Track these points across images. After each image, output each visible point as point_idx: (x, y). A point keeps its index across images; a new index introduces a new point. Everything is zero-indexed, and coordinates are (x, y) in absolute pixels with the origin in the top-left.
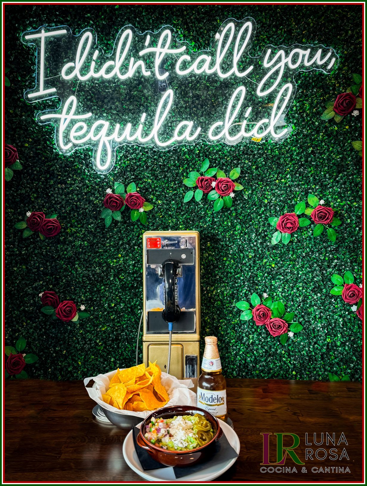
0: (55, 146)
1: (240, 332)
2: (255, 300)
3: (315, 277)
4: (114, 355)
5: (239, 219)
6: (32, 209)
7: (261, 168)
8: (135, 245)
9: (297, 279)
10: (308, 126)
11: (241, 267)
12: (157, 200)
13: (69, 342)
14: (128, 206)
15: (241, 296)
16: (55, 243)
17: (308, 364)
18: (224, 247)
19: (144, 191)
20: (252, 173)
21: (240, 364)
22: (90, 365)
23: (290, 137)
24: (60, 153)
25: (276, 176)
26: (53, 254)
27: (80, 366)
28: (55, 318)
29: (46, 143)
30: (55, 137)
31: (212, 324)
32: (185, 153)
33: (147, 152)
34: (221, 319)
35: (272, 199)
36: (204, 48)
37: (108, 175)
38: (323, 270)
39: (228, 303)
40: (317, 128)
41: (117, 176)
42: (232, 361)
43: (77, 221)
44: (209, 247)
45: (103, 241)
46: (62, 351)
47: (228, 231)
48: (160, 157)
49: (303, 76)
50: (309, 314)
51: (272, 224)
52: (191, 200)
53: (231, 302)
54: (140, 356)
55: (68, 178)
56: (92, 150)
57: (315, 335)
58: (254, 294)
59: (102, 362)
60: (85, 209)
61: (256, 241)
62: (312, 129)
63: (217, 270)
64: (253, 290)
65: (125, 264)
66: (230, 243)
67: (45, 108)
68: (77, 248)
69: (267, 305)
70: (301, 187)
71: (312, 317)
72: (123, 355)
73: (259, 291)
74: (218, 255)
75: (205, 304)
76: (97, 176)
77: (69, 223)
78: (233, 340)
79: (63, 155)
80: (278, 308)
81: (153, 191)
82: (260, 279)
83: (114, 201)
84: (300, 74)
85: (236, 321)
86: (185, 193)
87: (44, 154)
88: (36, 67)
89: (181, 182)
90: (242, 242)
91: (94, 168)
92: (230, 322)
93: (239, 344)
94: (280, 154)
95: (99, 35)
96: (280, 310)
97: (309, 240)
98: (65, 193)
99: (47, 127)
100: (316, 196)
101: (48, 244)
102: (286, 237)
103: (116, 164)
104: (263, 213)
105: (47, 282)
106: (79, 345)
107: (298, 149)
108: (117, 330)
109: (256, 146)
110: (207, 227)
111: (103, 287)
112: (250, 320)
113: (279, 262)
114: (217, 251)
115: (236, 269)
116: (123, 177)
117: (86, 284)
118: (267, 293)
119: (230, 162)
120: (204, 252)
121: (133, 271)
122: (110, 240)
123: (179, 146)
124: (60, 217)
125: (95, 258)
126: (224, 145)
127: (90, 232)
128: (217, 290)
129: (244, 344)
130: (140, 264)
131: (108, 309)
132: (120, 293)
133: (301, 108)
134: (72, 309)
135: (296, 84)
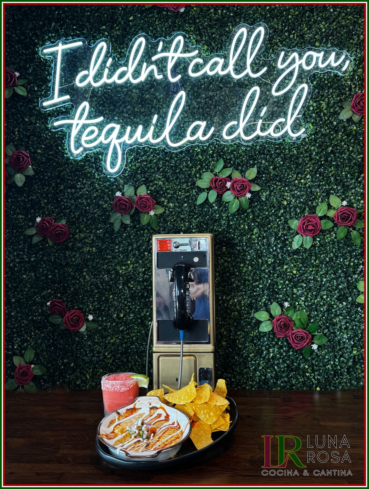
0: (66, 151)
1: (259, 345)
2: (276, 310)
3: (339, 284)
5: (257, 222)
6: (42, 215)
7: (279, 168)
8: (145, 251)
9: (320, 286)
10: (326, 126)
11: (260, 275)
12: (168, 203)
13: (77, 354)
14: (138, 210)
15: (261, 305)
16: (63, 250)
17: (333, 379)
18: (241, 253)
19: (155, 194)
20: (269, 174)
21: (260, 380)
22: (98, 379)
23: (308, 136)
24: (71, 158)
25: (295, 176)
26: (61, 261)
27: (88, 380)
28: (62, 328)
29: (58, 149)
31: (228, 337)
32: (198, 154)
33: (158, 154)
34: (239, 331)
35: (291, 201)
36: (217, 52)
37: (118, 178)
38: (348, 277)
39: (246, 314)
40: (335, 127)
41: (127, 179)
42: (251, 377)
43: (85, 227)
44: (224, 253)
45: (111, 247)
47: (245, 235)
48: (171, 158)
49: (318, 78)
50: (334, 324)
51: (293, 227)
52: (205, 202)
53: (249, 313)
55: (77, 183)
56: (102, 154)
57: (341, 347)
58: (275, 304)
60: (95, 214)
61: (275, 246)
62: (330, 128)
64: (273, 299)
65: (134, 271)
66: (247, 248)
67: (58, 115)
68: (85, 255)
69: (289, 315)
70: (322, 188)
71: (338, 327)
73: (280, 300)
74: (234, 261)
75: (221, 315)
76: (107, 179)
77: (77, 228)
78: (251, 353)
79: (74, 160)
80: (300, 319)
81: (164, 193)
82: (280, 287)
83: (123, 204)
84: (315, 75)
85: (255, 333)
86: (198, 195)
87: (55, 159)
89: (194, 183)
90: (261, 247)
91: (104, 171)
92: (248, 335)
93: (258, 358)
94: (298, 153)
95: (113, 44)
96: (302, 320)
97: (333, 244)
98: (74, 198)
99: (60, 133)
100: (338, 197)
101: (57, 251)
102: (308, 242)
103: (126, 166)
104: (282, 215)
105: (55, 291)
106: (87, 357)
107: (317, 148)
108: (126, 343)
109: (273, 146)
110: (222, 231)
111: (111, 296)
112: (270, 331)
113: (301, 268)
114: (233, 257)
115: (254, 276)
116: (133, 180)
117: (94, 293)
118: (288, 302)
119: (246, 162)
120: (219, 258)
121: (143, 279)
122: (119, 246)
123: (192, 147)
124: (69, 222)
125: (103, 265)
126: (239, 146)
127: (98, 238)
128: (234, 300)
129: (264, 358)
130: (151, 272)
131: (117, 320)
132: (130, 302)
133: (318, 108)
134: (80, 318)
135: (312, 85)
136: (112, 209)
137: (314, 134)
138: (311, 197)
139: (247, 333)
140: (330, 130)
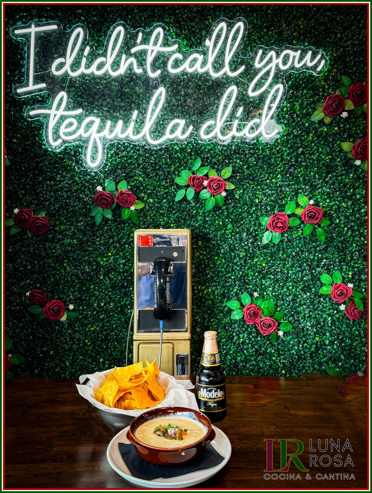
0: (44, 143)
1: (231, 331)
2: (246, 299)
3: (304, 277)
4: (103, 356)
5: (231, 218)
6: (20, 206)
7: (252, 168)
8: (125, 243)
9: (287, 278)
10: (299, 127)
11: (233, 267)
12: (148, 198)
13: (56, 342)
14: (119, 204)
15: (232, 295)
16: (43, 241)
17: (297, 363)
18: (216, 247)
19: (135, 189)
20: (243, 173)
21: (230, 363)
22: (78, 366)
23: (280, 137)
24: (50, 149)
25: (267, 176)
26: (41, 252)
27: (68, 367)
28: (42, 317)
29: (35, 139)
30: (44, 133)
31: (203, 324)
32: (176, 152)
33: (138, 150)
34: (212, 318)
35: (263, 199)
36: (196, 47)
37: (98, 172)
38: (312, 270)
39: (219, 303)
40: (307, 129)
41: (108, 174)
42: (222, 361)
43: (66, 219)
44: (200, 246)
45: (93, 239)
46: (49, 352)
47: (220, 230)
48: (151, 155)
49: (293, 77)
50: (299, 313)
51: (263, 223)
52: (183, 198)
53: (222, 302)
54: (130, 356)
55: (57, 175)
56: (82, 147)
57: (304, 334)
58: (245, 293)
59: (90, 363)
60: (75, 207)
61: (247, 240)
62: (302, 129)
63: (208, 269)
64: (244, 289)
65: (115, 262)
66: (221, 242)
67: (34, 104)
68: (66, 246)
69: (258, 304)
70: (291, 187)
71: (302, 316)
72: (112, 355)
73: (250, 290)
74: (209, 254)
75: (196, 303)
76: (88, 173)
77: (58, 220)
78: (223, 339)
79: (52, 151)
80: (268, 308)
81: (144, 189)
82: (250, 278)
83: (105, 198)
84: (290, 75)
85: (227, 320)
86: (176, 191)
87: (33, 150)
88: (25, 62)
89: (173, 180)
90: (233, 242)
91: (84, 164)
92: (220, 322)
93: (229, 343)
94: (270, 154)
95: (90, 31)
96: (270, 309)
97: (299, 240)
98: (54, 190)
99: (37, 123)
100: (306, 196)
101: (36, 242)
102: (276, 236)
103: (107, 161)
104: (254, 212)
105: (35, 281)
106: (67, 345)
107: (289, 149)
108: (106, 330)
109: (247, 146)
110: (198, 226)
111: (92, 286)
112: (240, 319)
113: (269, 262)
114: (208, 250)
115: (227, 268)
116: (114, 175)
117: (75, 283)
118: (257, 292)
119: (222, 161)
120: (195, 251)
121: (124, 270)
122: (100, 239)
123: (171, 145)
124: (49, 214)
125: (85, 257)
126: (216, 145)
127: (79, 230)
128: (208, 290)
129: (235, 343)
130: (131, 263)
131: (97, 309)
132: (110, 292)
133: (292, 109)
134: (60, 308)
135: (287, 85)
136: (93, 203)
139: (220, 320)
140: (302, 131)
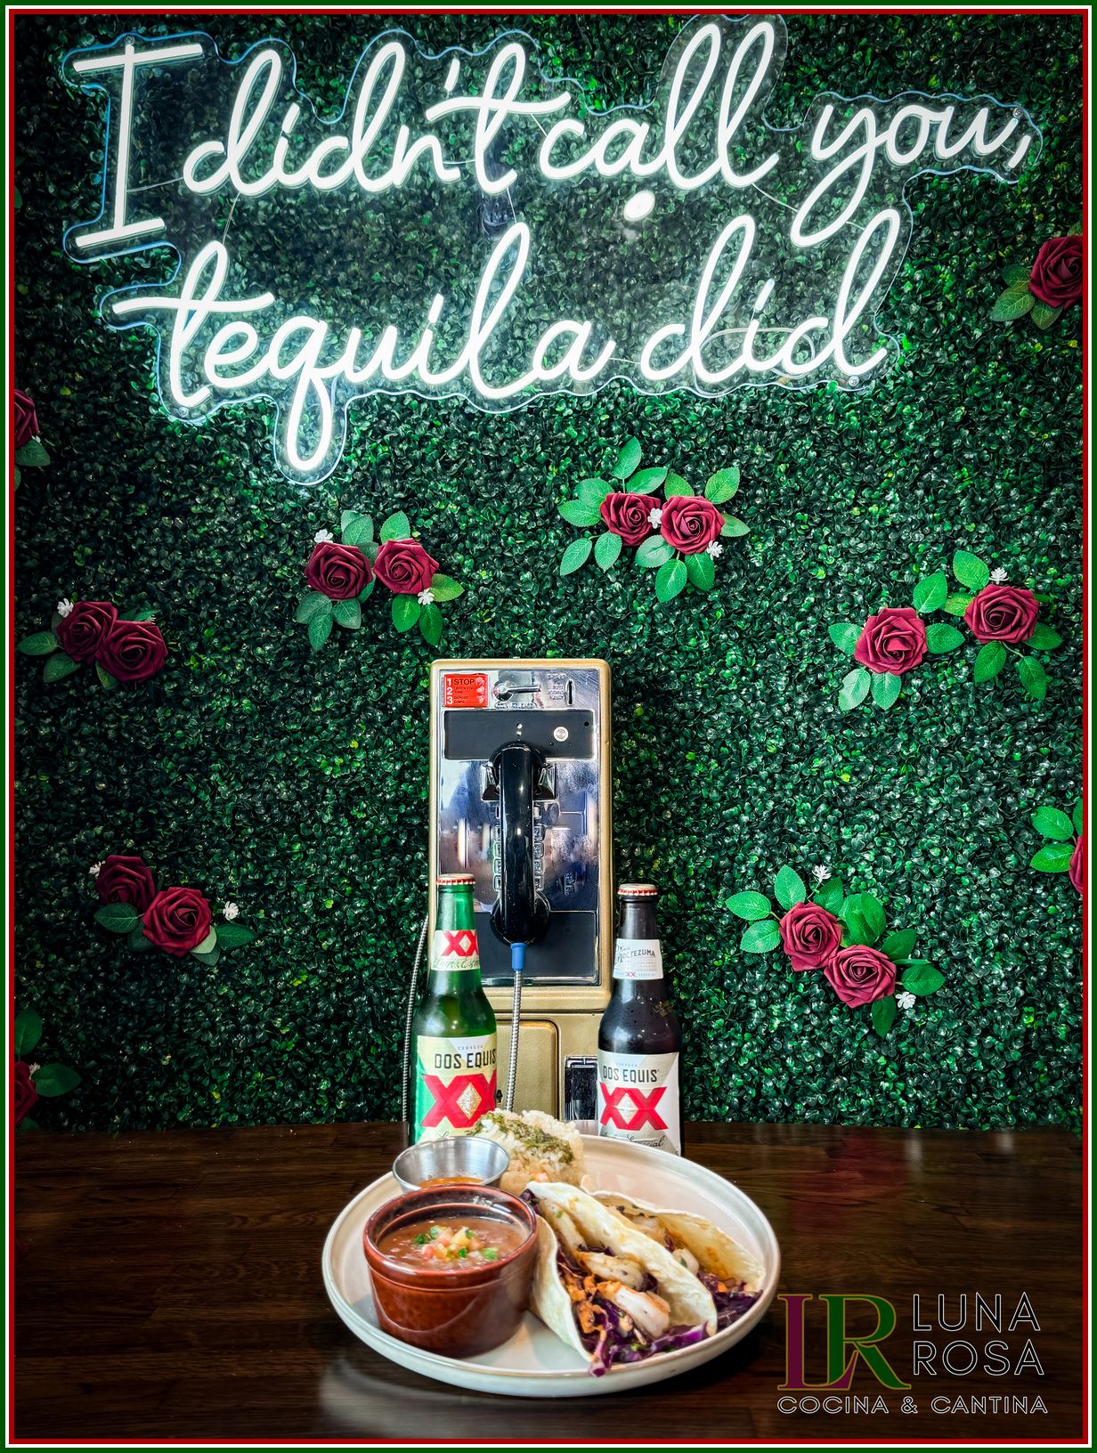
0: (155, 398)
1: (740, 993)
2: (790, 889)
3: (978, 816)
4: (329, 1071)
5: (736, 628)
6: (78, 595)
7: (803, 470)
8: (403, 711)
9: (922, 821)
10: (952, 341)
11: (744, 785)
12: (475, 568)
13: (182, 1025)
14: (383, 586)
15: (744, 875)
16: (146, 703)
17: (963, 1099)
18: (689, 720)
19: (435, 541)
20: (776, 487)
21: (740, 1099)
22: (250, 1102)
23: (893, 373)
24: (172, 419)
25: (852, 494)
26: (141, 738)
27: (217, 1106)
28: (139, 943)
29: (127, 387)
30: (156, 369)
32: (564, 423)
33: (446, 420)
34: (680, 950)
35: (839, 568)
36: (627, 101)
37: (321, 488)
38: (1006, 794)
39: (701, 901)
40: (977, 346)
41: (349, 493)
42: (714, 1091)
43: (218, 634)
44: (638, 721)
45: (300, 698)
46: (158, 1057)
47: (701, 668)
48: (485, 433)
49: (931, 190)
50: (964, 935)
51: (841, 645)
52: (585, 567)
53: (711, 897)
55: (193, 497)
56: (271, 411)
57: (985, 1003)
58: (786, 870)
59: (288, 1094)
60: (248, 596)
61: (789, 700)
62: (963, 348)
63: (666, 793)
64: (781, 856)
66: (707, 704)
67: (127, 280)
68: (217, 720)
69: (827, 905)
70: (932, 530)
71: (975, 943)
72: (360, 1071)
74: (667, 743)
76: (288, 491)
77: (193, 639)
78: (716, 1018)
79: (179, 424)
80: (862, 917)
81: (462, 539)
83: (340, 566)
84: (921, 181)
85: (728, 956)
86: (563, 545)
87: (120, 420)
88: (103, 156)
89: (552, 512)
90: (746, 704)
91: (278, 465)
92: (705, 962)
93: (736, 1032)
94: (862, 425)
95: (303, 59)
96: (869, 920)
97: (961, 696)
98: (183, 544)
99: (134, 338)
100: (980, 556)
101: (126, 706)
102: (887, 689)
103: (346, 453)
104: (811, 611)
105: (118, 830)
106: (215, 1034)
107: (921, 410)
108: (339, 988)
109: (787, 402)
110: (633, 655)
111: (297, 847)
112: (771, 952)
113: (863, 768)
114: (666, 732)
115: (725, 788)
116: (369, 496)
117: (243, 836)
118: (827, 866)
119: (708, 451)
121: (397, 796)
122: (325, 696)
123: (547, 400)
124: (167, 619)
125: (275, 751)
126: (687, 400)
127: (261, 668)
128: (666, 857)
129: (754, 1033)
130: (421, 774)
131: (313, 919)
132: (354, 865)
133: (928, 285)
134: (196, 913)
135: (912, 213)
136: (302, 584)
137: (911, 368)
138: (898, 556)
139: (705, 957)
140: (963, 354)
